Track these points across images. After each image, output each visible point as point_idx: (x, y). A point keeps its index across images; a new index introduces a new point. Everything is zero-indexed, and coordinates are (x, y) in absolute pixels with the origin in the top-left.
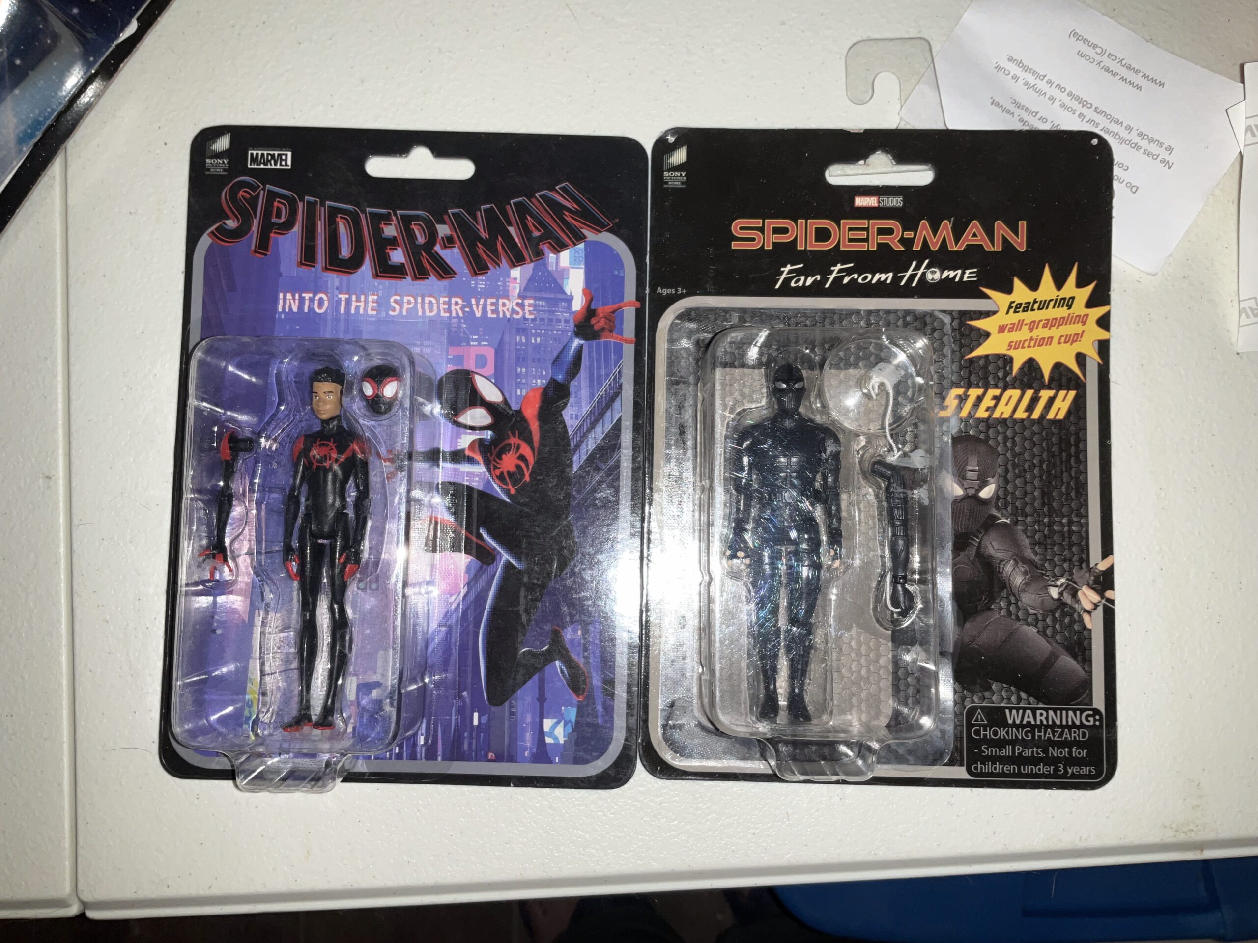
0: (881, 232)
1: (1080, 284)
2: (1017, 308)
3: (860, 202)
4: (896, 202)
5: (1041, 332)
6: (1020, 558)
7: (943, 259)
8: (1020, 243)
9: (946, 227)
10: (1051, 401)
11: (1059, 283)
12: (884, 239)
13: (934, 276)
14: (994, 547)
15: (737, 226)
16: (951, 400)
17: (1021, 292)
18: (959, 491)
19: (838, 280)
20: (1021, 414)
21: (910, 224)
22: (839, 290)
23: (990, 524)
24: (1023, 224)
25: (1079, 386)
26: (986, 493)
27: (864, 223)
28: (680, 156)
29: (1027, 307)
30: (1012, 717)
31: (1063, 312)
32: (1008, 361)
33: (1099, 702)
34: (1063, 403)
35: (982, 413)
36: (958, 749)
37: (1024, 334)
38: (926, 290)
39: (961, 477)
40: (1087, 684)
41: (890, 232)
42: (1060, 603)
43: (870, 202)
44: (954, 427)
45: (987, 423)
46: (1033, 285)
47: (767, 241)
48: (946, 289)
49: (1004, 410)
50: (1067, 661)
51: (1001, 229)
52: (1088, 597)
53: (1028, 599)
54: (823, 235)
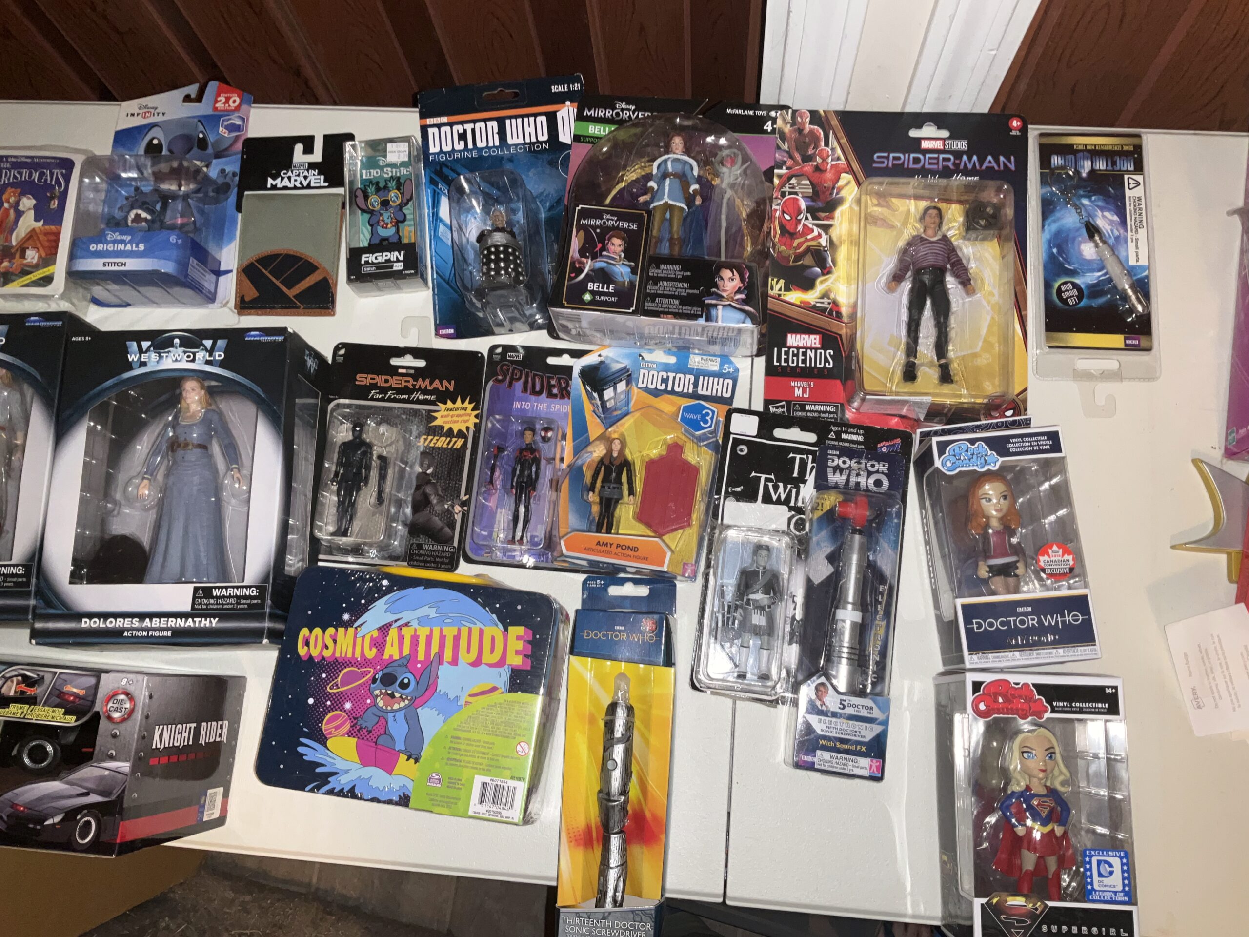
0: (406, 381)
1: (470, 403)
2: (448, 410)
3: (400, 371)
4: (412, 372)
5: (455, 419)
6: (437, 494)
7: (425, 392)
8: (451, 388)
9: (427, 381)
10: (456, 442)
11: (463, 402)
12: (406, 384)
13: (422, 397)
14: (429, 490)
15: (358, 377)
16: (422, 440)
17: (450, 404)
18: (420, 470)
19: (390, 396)
20: (445, 446)
21: (415, 379)
22: (390, 400)
23: (428, 482)
24: (453, 382)
25: (466, 437)
26: (429, 472)
27: (400, 378)
28: (342, 352)
29: (451, 410)
30: (425, 547)
31: (463, 412)
32: (442, 427)
33: (456, 544)
34: (460, 443)
35: (432, 445)
36: (406, 556)
37: (449, 419)
38: (418, 402)
39: (421, 465)
40: (453, 538)
41: (408, 381)
42: (448, 510)
43: (404, 371)
44: (422, 449)
45: (433, 448)
46: (454, 402)
47: (368, 382)
48: (425, 402)
49: (439, 444)
50: (447, 530)
51: (445, 383)
52: (457, 508)
53: (438, 508)
54: (386, 381)
